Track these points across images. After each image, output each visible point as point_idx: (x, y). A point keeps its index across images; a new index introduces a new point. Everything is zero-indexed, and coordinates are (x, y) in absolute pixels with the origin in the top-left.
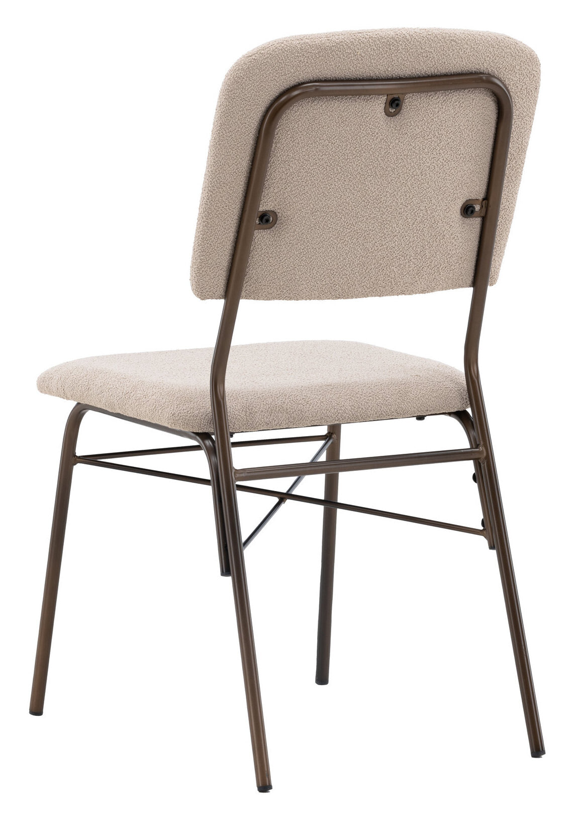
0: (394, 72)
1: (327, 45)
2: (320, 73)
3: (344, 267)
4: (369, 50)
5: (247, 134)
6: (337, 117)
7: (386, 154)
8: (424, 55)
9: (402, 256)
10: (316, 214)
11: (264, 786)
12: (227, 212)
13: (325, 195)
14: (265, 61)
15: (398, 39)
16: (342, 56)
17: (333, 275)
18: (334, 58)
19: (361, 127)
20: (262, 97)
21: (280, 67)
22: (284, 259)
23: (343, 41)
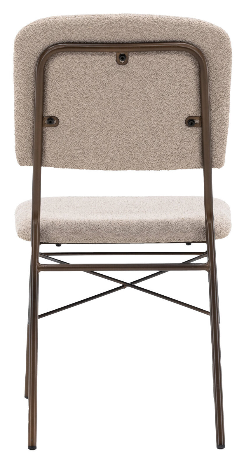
0: (117, 39)
1: (70, 22)
2: (67, 38)
3: (105, 152)
4: (97, 26)
5: (29, 71)
6: (83, 64)
7: (120, 87)
8: (135, 30)
9: (145, 147)
10: (81, 120)
11: (32, 446)
12: (25, 116)
13: (84, 109)
14: (33, 30)
15: (116, 20)
16: (79, 29)
17: (99, 156)
18: (75, 30)
19: (100, 70)
20: (34, 51)
21: (42, 33)
22: (65, 145)
23: (80, 20)
